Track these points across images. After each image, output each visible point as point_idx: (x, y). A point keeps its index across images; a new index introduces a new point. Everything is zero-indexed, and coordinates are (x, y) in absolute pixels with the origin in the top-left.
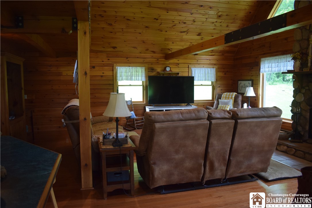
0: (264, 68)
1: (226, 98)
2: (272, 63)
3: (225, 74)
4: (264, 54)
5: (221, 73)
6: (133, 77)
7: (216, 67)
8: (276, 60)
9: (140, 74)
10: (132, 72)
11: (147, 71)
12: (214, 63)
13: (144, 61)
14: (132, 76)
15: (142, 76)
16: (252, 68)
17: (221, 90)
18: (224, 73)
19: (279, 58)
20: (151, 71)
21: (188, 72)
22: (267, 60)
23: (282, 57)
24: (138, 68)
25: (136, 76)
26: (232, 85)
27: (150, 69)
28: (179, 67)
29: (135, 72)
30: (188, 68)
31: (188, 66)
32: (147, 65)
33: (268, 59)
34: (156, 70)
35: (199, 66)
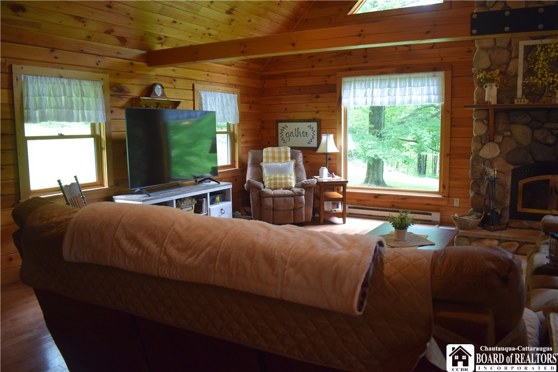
0: (354, 97)
1: (274, 158)
2: (373, 88)
3: (250, 107)
4: (350, 69)
5: (245, 105)
6: (75, 111)
7: (238, 90)
8: (383, 82)
9: (92, 101)
10: (72, 96)
11: (109, 93)
12: (234, 82)
13: (101, 65)
14: (72, 108)
15: (97, 110)
16: (318, 97)
17: (246, 142)
18: (248, 105)
19: (390, 79)
20: (117, 94)
21: (194, 100)
22: (359, 81)
23: (398, 76)
24: (86, 83)
25: (83, 109)
26: (260, 131)
27: (115, 89)
28: (175, 88)
29: (77, 95)
30: (192, 91)
31: (192, 85)
32: (106, 76)
33: (362, 81)
34: (129, 92)
35: (211, 86)
